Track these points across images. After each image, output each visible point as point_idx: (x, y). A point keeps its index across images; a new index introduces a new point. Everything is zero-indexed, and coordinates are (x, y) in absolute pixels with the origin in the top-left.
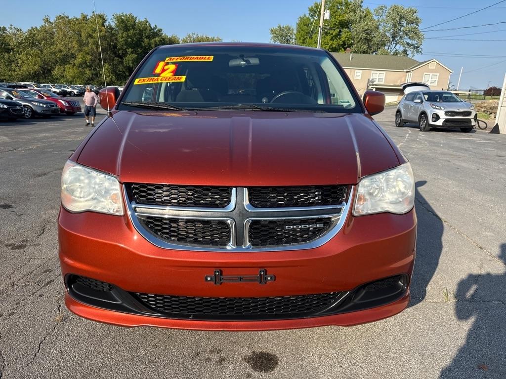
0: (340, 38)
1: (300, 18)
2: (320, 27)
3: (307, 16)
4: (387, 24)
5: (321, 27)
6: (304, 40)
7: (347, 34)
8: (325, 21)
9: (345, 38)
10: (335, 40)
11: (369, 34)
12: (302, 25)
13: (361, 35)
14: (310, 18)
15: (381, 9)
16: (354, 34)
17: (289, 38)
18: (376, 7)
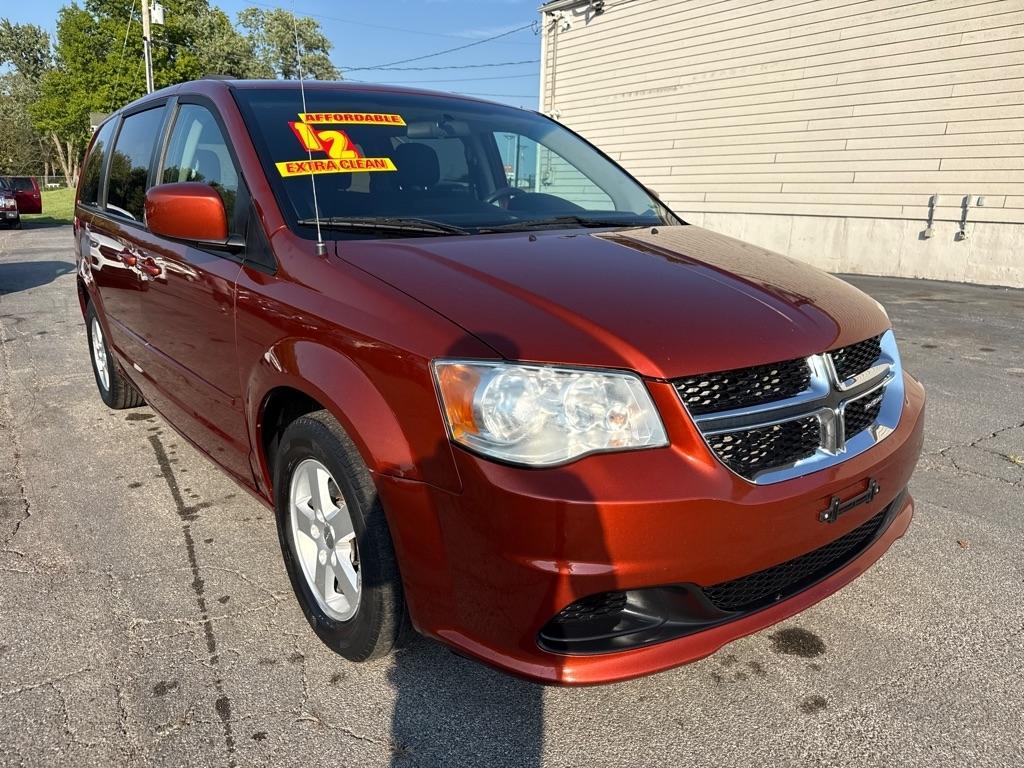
0: (173, 67)
1: (64, 10)
2: (145, 39)
3: (82, 7)
4: (269, 45)
5: (149, 39)
6: (84, 64)
7: (187, 58)
8: (154, 27)
9: (186, 66)
10: (164, 70)
11: (235, 63)
12: (72, 30)
13: (220, 63)
14: (92, 13)
15: (253, 15)
16: (204, 60)
17: (39, 55)
18: (243, 8)
